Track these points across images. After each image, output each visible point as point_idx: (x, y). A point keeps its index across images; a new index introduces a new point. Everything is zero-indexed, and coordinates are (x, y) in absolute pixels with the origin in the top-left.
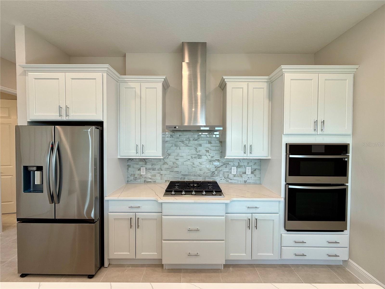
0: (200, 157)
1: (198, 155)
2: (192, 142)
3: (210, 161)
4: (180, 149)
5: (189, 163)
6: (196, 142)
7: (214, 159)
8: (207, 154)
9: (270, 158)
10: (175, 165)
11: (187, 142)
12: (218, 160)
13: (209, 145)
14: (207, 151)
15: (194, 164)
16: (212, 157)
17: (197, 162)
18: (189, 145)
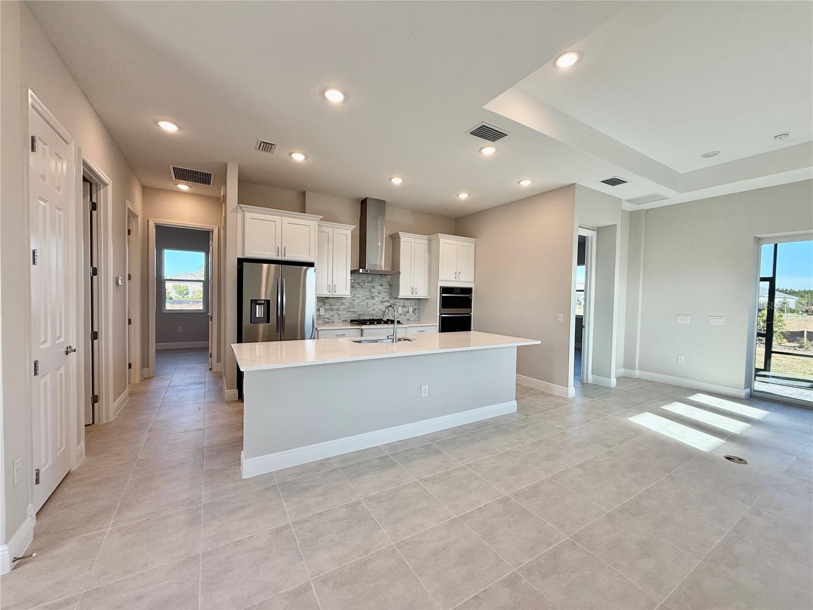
0: (373, 298)
1: (372, 296)
2: (366, 284)
3: (382, 302)
4: (356, 290)
5: (363, 303)
6: (370, 284)
7: (384, 300)
8: (379, 295)
9: (428, 298)
10: (352, 306)
11: (362, 284)
12: (388, 301)
13: (381, 288)
14: (379, 293)
15: (368, 305)
16: (383, 298)
17: (371, 302)
18: (364, 287)
